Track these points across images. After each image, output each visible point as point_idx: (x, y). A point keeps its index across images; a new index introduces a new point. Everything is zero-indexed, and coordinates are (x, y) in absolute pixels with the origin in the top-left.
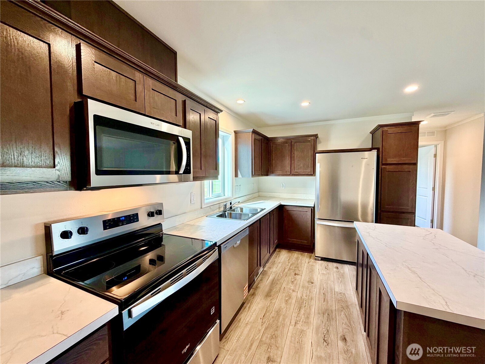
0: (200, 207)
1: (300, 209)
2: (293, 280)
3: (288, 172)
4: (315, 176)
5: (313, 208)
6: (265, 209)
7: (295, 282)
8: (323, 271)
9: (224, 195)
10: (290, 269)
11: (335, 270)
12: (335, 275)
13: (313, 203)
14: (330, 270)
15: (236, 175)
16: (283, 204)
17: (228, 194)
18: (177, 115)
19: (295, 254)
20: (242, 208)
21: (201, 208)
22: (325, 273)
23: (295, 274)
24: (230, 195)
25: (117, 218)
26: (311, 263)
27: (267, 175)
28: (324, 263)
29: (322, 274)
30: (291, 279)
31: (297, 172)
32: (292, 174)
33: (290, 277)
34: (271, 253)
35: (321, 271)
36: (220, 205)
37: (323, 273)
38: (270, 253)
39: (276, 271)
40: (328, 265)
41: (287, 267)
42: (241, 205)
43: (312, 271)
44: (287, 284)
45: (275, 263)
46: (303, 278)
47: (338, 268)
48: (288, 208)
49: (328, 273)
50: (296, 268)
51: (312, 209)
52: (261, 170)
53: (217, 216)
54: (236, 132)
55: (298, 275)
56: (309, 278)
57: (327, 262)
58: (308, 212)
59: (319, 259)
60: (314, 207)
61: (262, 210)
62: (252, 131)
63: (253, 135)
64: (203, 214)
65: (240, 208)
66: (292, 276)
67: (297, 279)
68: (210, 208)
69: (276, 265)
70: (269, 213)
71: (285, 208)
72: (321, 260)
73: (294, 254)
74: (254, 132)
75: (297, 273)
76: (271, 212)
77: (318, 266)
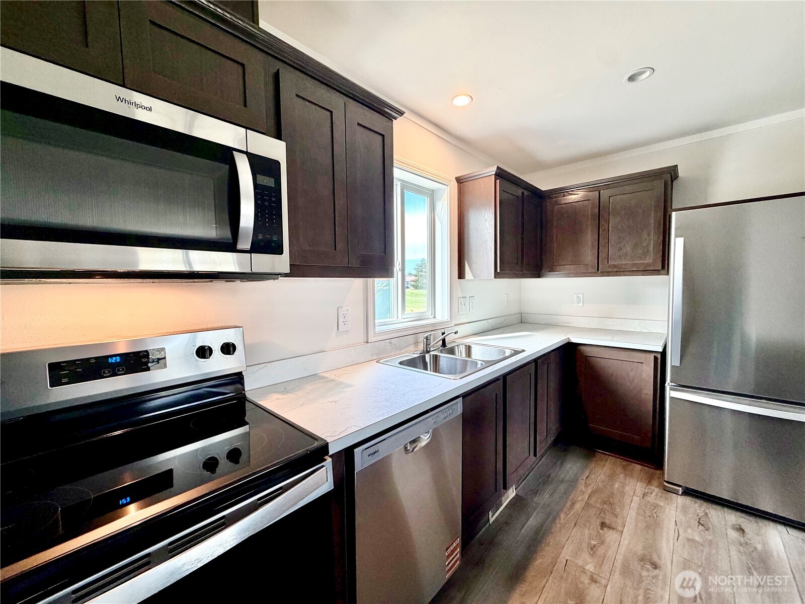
0: (362, 339)
1: (623, 355)
2: (593, 542)
3: (592, 266)
4: (668, 273)
5: (659, 356)
6: (523, 351)
7: (601, 551)
8: (689, 531)
9: (434, 318)
10: (587, 505)
11: (733, 534)
12: (734, 552)
13: (662, 344)
14: (714, 532)
15: (461, 275)
16: (575, 340)
17: (442, 314)
18: (248, 103)
19: (607, 463)
20: (469, 346)
21: (368, 343)
22: (697, 538)
23: (603, 525)
24: (446, 317)
25: (96, 358)
26: (651, 499)
27: (539, 276)
28: (697, 507)
29: (688, 540)
30: (590, 538)
31: (615, 266)
32: (599, 270)
33: (586, 531)
34: (538, 455)
35: (685, 531)
36: (417, 339)
37: (690, 537)
38: (535, 455)
39: (549, 505)
40: (706, 514)
41: (580, 498)
42: (468, 341)
43: (652, 524)
44: (576, 553)
45: (550, 479)
46: (625, 542)
47: (743, 531)
48: (588, 351)
49: (711, 543)
50: (605, 506)
51: (656, 358)
52: (520, 262)
53: (401, 363)
54: (459, 180)
55: (610, 528)
56: (644, 548)
57: (705, 504)
58: (644, 365)
59: (678, 491)
60: (664, 354)
61: (516, 353)
62: (494, 173)
63: (498, 181)
64: (372, 356)
65: (466, 346)
66: (591, 528)
67: (608, 540)
68: (390, 343)
69: (549, 489)
70: (536, 361)
71: (580, 351)
72: (681, 495)
73: (604, 463)
74: (501, 175)
75: (607, 521)
76: (539, 361)
77: (673, 512)
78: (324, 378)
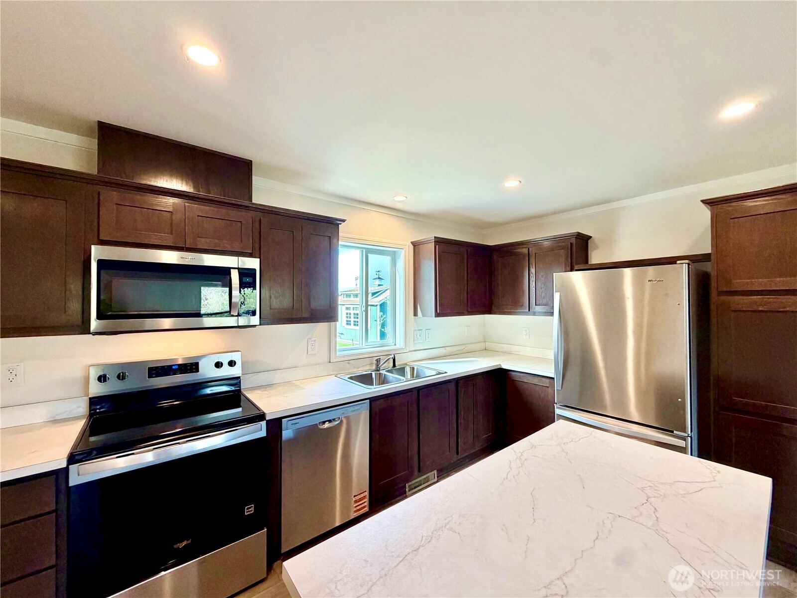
0: (326, 360)
1: (536, 380)
3: (525, 307)
6: (445, 373)
15: (415, 314)
16: (505, 367)
17: (400, 343)
18: (243, 240)
21: (330, 362)
24: (402, 345)
25: (167, 366)
32: (530, 310)
34: (461, 454)
36: (370, 361)
38: (458, 453)
53: (351, 378)
54: (415, 245)
61: (439, 373)
62: (433, 240)
63: (437, 246)
64: (333, 371)
71: (508, 375)
74: (439, 241)
76: (461, 382)
78: (293, 383)
